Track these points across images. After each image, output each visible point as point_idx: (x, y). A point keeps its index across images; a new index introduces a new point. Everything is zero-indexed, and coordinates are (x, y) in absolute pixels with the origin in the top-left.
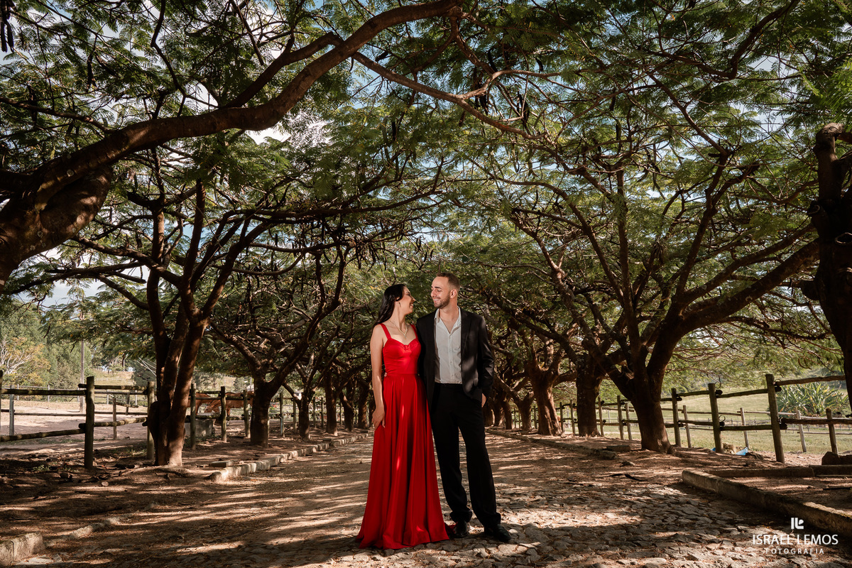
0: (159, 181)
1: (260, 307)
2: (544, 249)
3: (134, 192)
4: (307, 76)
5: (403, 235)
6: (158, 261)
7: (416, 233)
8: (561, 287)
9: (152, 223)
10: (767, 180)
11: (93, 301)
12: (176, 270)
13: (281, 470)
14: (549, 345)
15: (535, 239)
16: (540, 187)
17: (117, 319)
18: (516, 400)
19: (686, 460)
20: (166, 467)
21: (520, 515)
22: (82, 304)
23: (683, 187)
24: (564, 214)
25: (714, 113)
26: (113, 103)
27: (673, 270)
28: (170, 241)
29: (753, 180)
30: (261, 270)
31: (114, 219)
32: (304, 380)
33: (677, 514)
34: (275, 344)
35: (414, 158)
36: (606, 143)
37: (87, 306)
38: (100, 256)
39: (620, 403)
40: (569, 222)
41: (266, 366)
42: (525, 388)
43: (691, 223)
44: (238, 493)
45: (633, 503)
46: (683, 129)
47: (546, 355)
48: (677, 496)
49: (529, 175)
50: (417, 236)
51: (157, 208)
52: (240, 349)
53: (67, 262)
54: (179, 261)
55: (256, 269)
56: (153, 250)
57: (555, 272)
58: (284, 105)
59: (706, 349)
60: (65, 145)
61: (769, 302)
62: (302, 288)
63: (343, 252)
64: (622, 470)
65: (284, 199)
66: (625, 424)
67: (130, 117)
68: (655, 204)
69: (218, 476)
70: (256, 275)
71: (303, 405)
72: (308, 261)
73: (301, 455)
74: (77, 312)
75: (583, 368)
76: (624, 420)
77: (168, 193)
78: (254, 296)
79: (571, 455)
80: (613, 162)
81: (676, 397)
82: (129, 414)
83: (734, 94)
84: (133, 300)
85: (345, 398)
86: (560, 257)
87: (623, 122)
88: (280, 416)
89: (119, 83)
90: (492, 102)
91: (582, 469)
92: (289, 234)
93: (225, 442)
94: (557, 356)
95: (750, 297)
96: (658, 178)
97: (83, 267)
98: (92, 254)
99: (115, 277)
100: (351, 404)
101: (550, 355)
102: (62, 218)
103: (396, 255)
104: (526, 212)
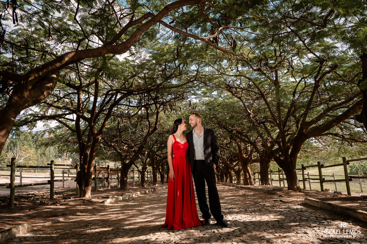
0: (80, 78)
1: (123, 131)
2: (244, 104)
3: (70, 82)
4: (139, 31)
5: (184, 99)
6: (80, 111)
7: (189, 98)
8: (252, 120)
9: (77, 96)
10: (342, 72)
11: (54, 129)
12: (87, 115)
13: (132, 200)
14: (248, 146)
15: (241, 100)
16: (243, 77)
17: (63, 137)
18: (234, 171)
19: (307, 194)
20: (84, 198)
21: (233, 216)
22: (49, 130)
23: (305, 76)
24: (253, 89)
25: (318, 43)
26: (60, 45)
27: (301, 113)
28: (85, 103)
29: (335, 72)
30: (123, 115)
31: (61, 95)
32: (143, 162)
33: (301, 216)
34: (130, 147)
35: (187, 66)
36: (270, 58)
37: (51, 131)
38: (56, 110)
39: (279, 171)
40: (255, 92)
41: (126, 156)
42: (238, 165)
43: (309, 92)
44: (114, 209)
45: (282, 211)
46: (304, 51)
47: (247, 151)
48: (302, 209)
49: (237, 72)
50: (189, 99)
51: (79, 89)
52: (116, 149)
53: (42, 113)
54: (89, 112)
55: (121, 115)
56: (77, 107)
57: (249, 114)
58: (130, 43)
59: (317, 148)
60: (40, 63)
61: (345, 126)
62: (141, 123)
63: (158, 107)
64: (279, 198)
65: (132, 85)
66: (281, 181)
67: (67, 51)
68: (293, 84)
69: (105, 202)
70: (121, 117)
71: (142, 173)
72: (143, 111)
73: (141, 194)
74: (47, 134)
75: (263, 156)
76: (281, 179)
77: (83, 83)
78: (121, 126)
79: (257, 193)
80: (273, 66)
81: (304, 168)
82: (69, 177)
83: (326, 35)
84: (70, 128)
85: (161, 170)
86: (251, 108)
87: (278, 48)
88: (133, 178)
89: (62, 36)
90: (220, 41)
91: (261, 198)
92: (135, 100)
93: (109, 188)
94: (252, 151)
95: (335, 123)
96: (294, 72)
97: (49, 115)
98: (53, 109)
99: (63, 119)
100: (163, 173)
101: (248, 151)
102: (38, 93)
103: (181, 108)
104: (236, 88)
